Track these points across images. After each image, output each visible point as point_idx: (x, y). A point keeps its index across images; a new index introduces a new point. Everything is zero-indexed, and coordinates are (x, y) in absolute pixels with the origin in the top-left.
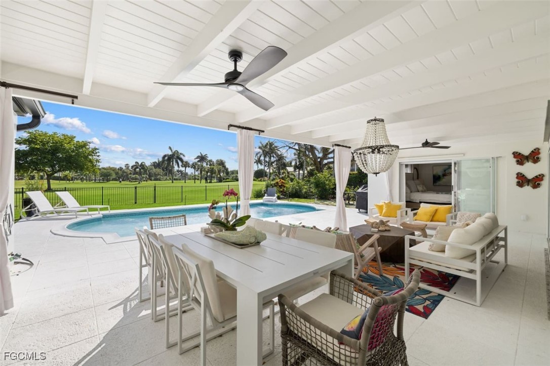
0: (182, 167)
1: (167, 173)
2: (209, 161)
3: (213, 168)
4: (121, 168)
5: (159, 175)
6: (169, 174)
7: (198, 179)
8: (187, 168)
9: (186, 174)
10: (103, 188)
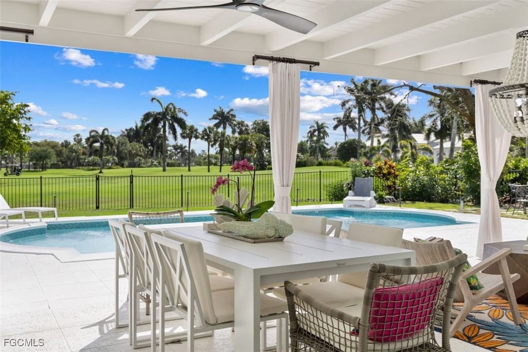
0: (183, 137)
1: (152, 152)
2: (239, 123)
3: (246, 139)
4: (66, 142)
5: (137, 155)
6: (157, 155)
7: (215, 164)
8: (193, 139)
9: (192, 153)
10: (41, 178)
